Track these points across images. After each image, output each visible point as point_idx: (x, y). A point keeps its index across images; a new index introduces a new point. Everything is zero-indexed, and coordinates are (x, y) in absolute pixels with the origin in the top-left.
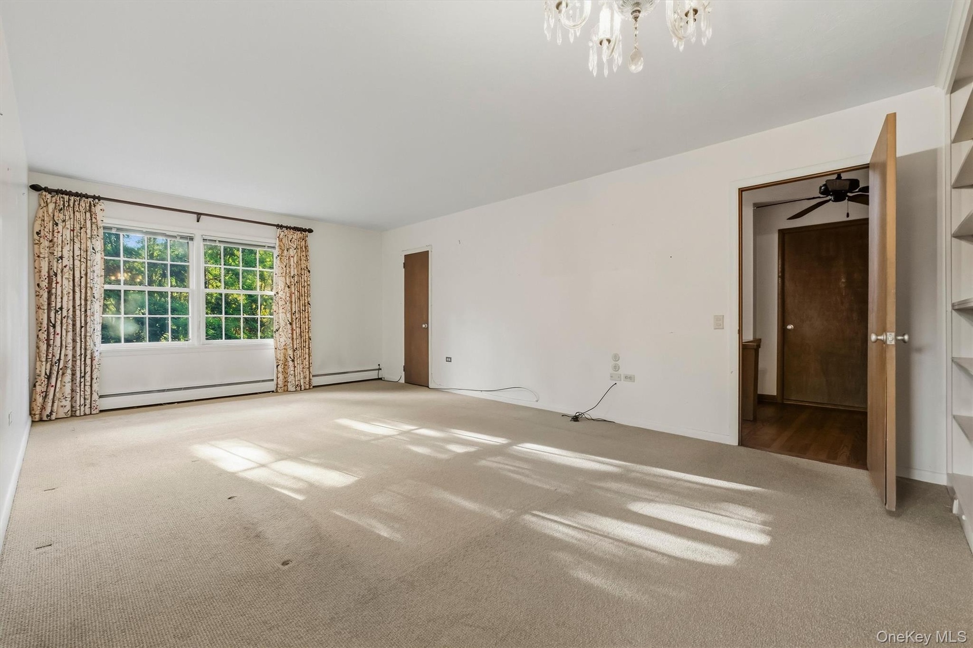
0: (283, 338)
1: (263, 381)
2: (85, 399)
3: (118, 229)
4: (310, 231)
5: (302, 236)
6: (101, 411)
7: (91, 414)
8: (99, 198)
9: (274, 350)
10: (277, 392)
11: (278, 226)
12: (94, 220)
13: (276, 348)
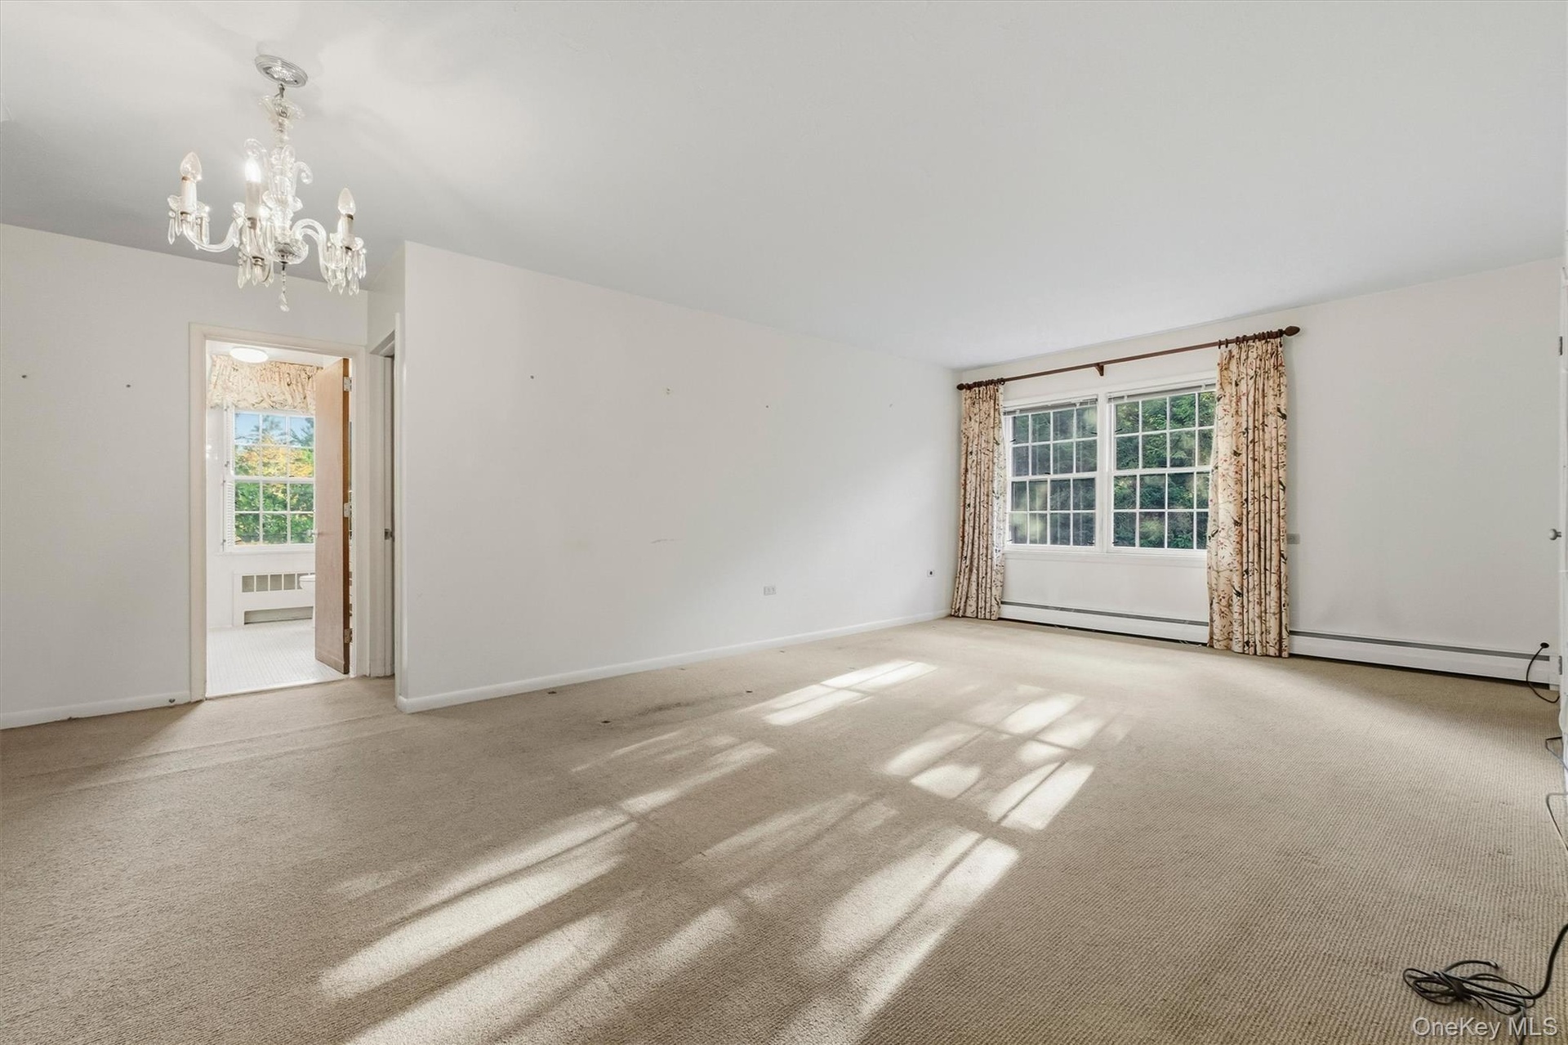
0: (1223, 549)
1: (1184, 622)
2: (985, 602)
3: (1022, 411)
4: (1293, 331)
5: (1269, 348)
6: (1000, 619)
7: (990, 619)
8: (1002, 381)
9: (1206, 570)
10: (1212, 647)
11: (1220, 344)
12: (997, 407)
13: (1210, 568)
